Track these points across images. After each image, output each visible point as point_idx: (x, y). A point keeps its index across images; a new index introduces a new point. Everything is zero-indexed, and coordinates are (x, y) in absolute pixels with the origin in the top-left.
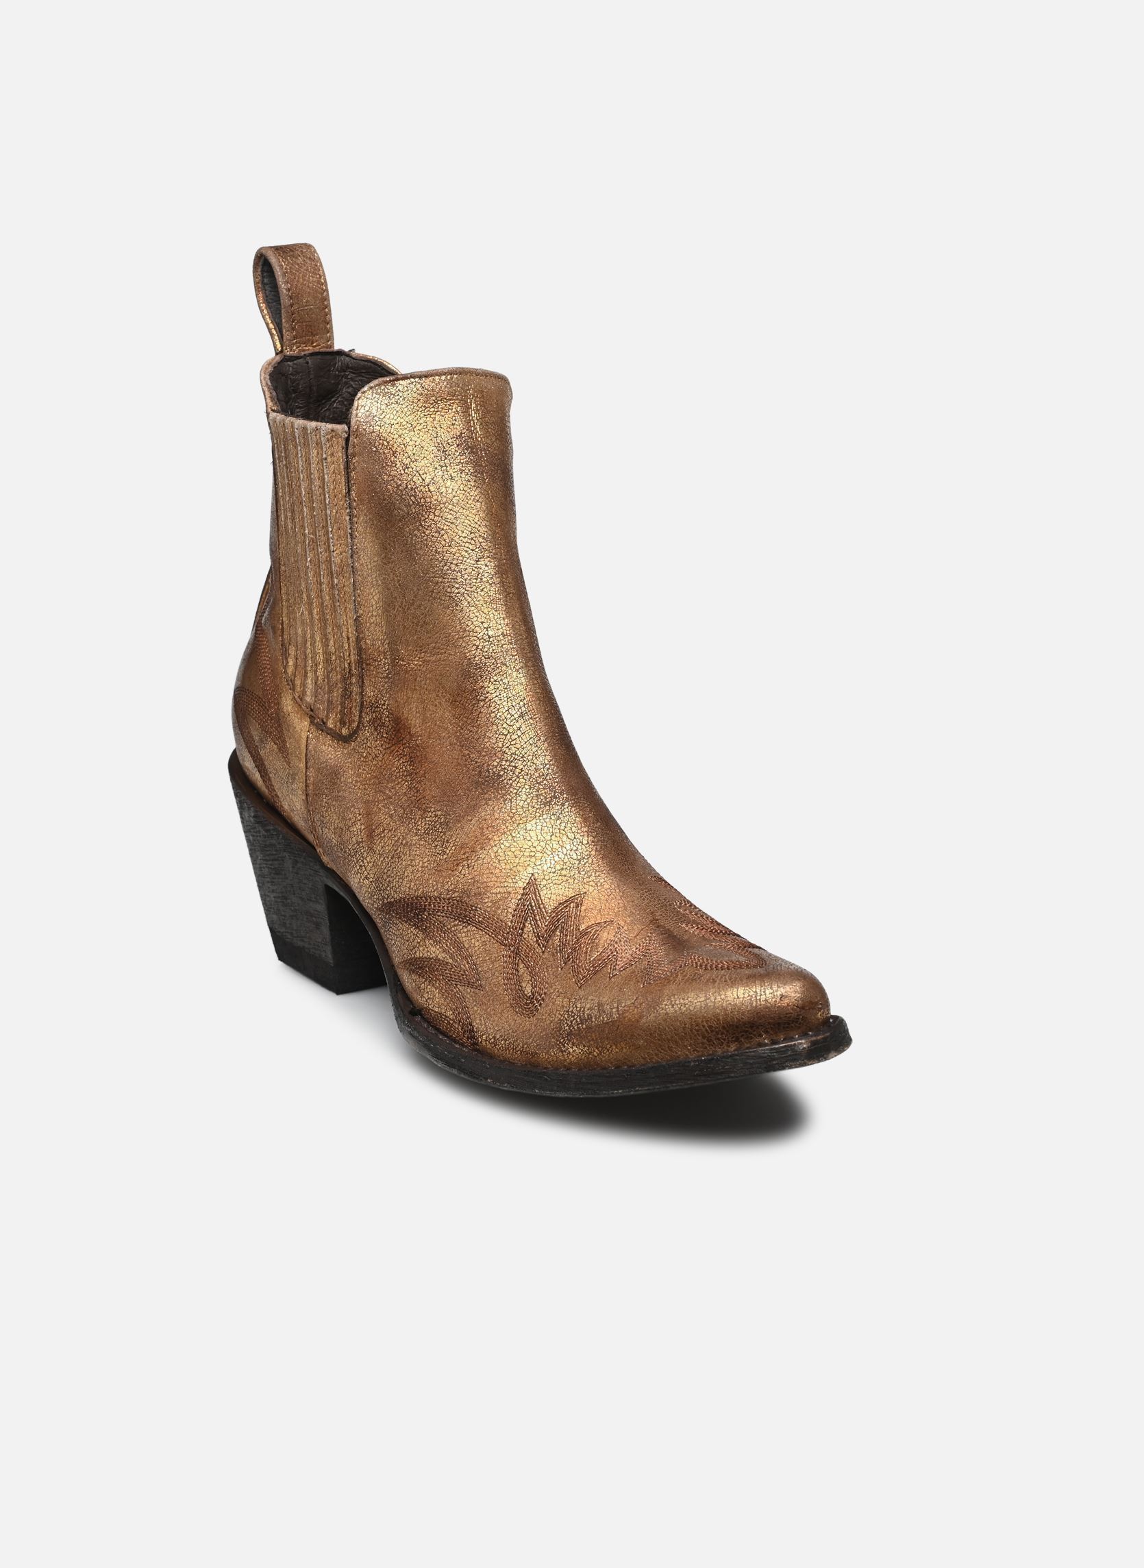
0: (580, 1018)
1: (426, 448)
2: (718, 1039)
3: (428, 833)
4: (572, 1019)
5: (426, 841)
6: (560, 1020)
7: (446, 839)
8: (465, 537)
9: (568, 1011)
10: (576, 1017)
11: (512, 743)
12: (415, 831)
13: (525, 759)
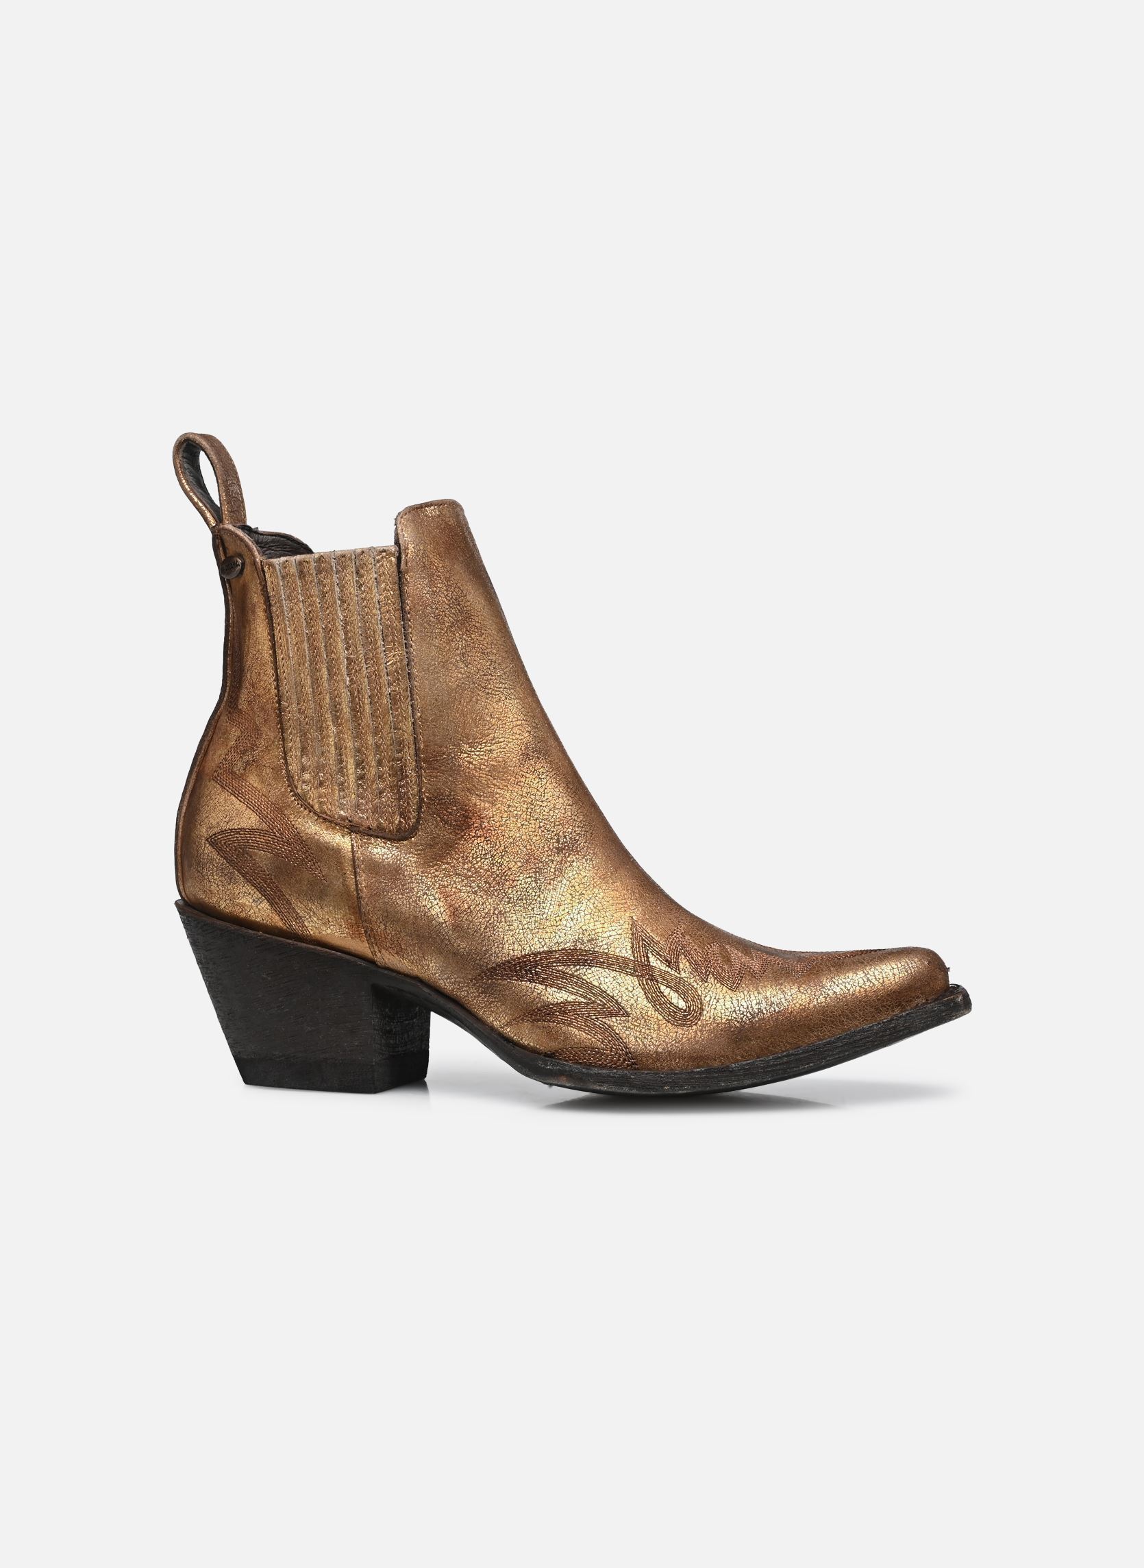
0: (750, 1013)
2: (884, 1006)
3: (522, 899)
4: (742, 1016)
5: (521, 906)
6: (727, 1020)
7: (542, 901)
9: (735, 1011)
10: (745, 1014)
12: (507, 900)
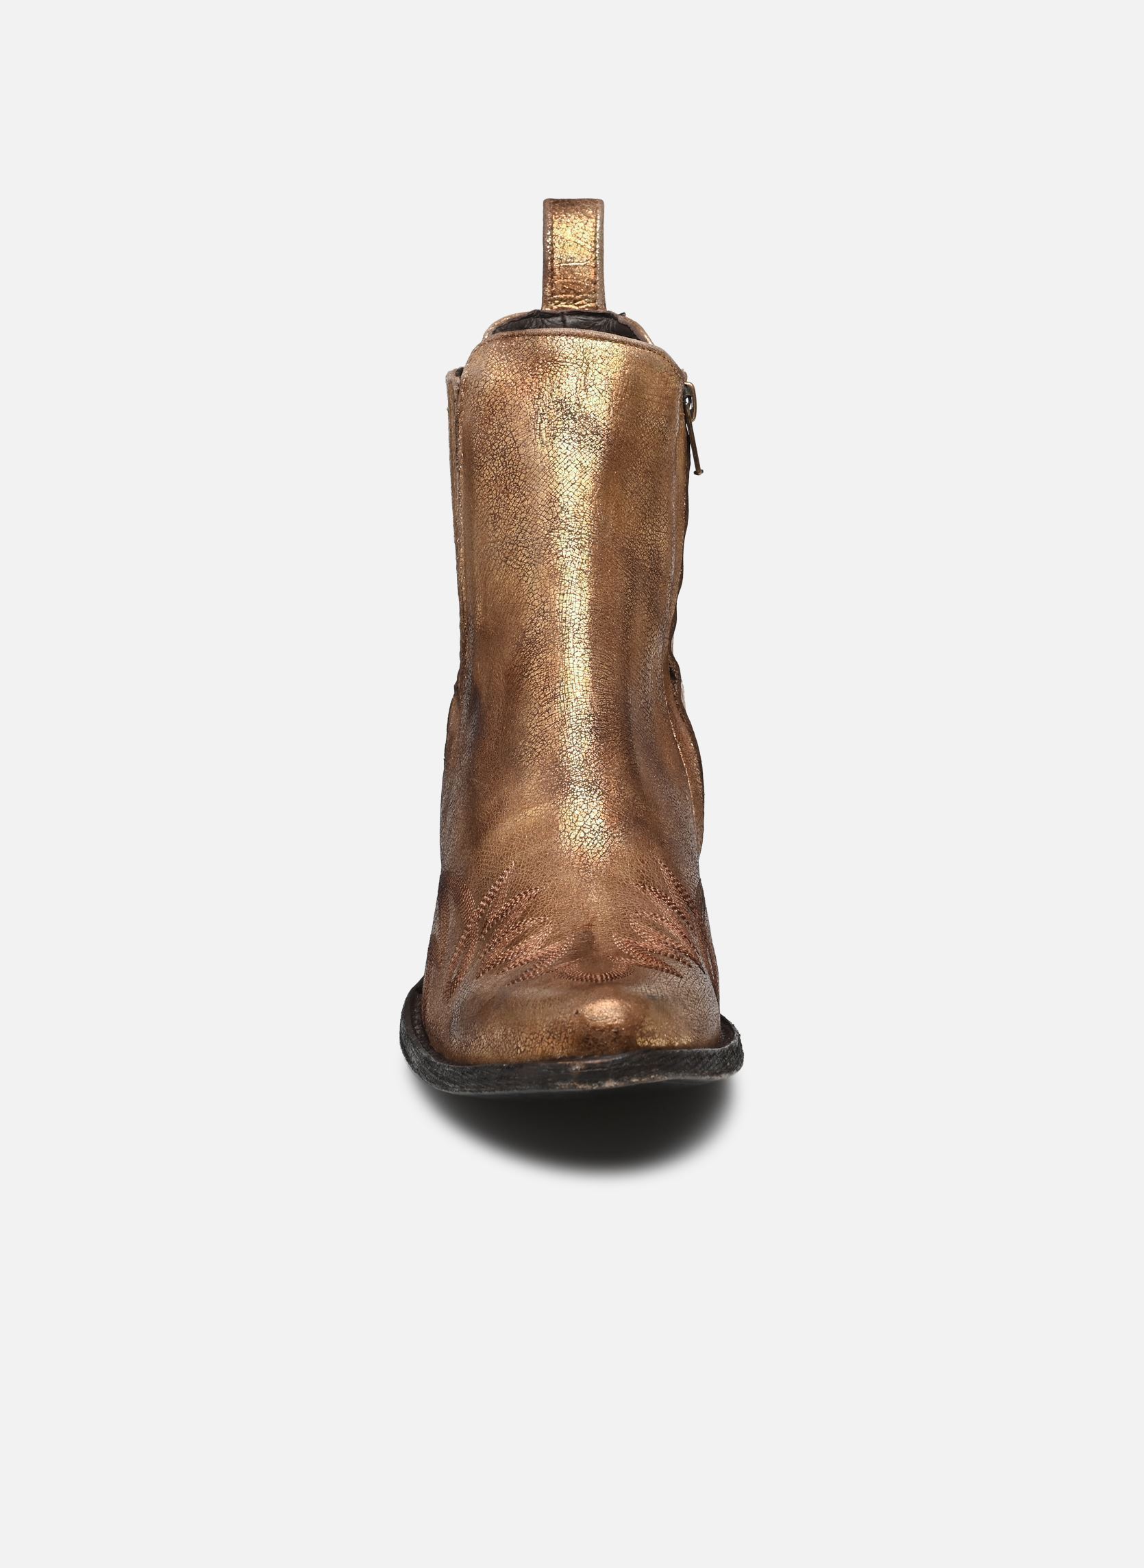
1: (525, 409)
8: (544, 506)
11: (538, 724)
13: (545, 742)
